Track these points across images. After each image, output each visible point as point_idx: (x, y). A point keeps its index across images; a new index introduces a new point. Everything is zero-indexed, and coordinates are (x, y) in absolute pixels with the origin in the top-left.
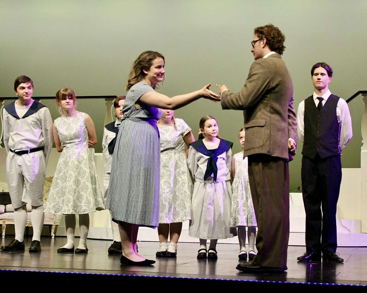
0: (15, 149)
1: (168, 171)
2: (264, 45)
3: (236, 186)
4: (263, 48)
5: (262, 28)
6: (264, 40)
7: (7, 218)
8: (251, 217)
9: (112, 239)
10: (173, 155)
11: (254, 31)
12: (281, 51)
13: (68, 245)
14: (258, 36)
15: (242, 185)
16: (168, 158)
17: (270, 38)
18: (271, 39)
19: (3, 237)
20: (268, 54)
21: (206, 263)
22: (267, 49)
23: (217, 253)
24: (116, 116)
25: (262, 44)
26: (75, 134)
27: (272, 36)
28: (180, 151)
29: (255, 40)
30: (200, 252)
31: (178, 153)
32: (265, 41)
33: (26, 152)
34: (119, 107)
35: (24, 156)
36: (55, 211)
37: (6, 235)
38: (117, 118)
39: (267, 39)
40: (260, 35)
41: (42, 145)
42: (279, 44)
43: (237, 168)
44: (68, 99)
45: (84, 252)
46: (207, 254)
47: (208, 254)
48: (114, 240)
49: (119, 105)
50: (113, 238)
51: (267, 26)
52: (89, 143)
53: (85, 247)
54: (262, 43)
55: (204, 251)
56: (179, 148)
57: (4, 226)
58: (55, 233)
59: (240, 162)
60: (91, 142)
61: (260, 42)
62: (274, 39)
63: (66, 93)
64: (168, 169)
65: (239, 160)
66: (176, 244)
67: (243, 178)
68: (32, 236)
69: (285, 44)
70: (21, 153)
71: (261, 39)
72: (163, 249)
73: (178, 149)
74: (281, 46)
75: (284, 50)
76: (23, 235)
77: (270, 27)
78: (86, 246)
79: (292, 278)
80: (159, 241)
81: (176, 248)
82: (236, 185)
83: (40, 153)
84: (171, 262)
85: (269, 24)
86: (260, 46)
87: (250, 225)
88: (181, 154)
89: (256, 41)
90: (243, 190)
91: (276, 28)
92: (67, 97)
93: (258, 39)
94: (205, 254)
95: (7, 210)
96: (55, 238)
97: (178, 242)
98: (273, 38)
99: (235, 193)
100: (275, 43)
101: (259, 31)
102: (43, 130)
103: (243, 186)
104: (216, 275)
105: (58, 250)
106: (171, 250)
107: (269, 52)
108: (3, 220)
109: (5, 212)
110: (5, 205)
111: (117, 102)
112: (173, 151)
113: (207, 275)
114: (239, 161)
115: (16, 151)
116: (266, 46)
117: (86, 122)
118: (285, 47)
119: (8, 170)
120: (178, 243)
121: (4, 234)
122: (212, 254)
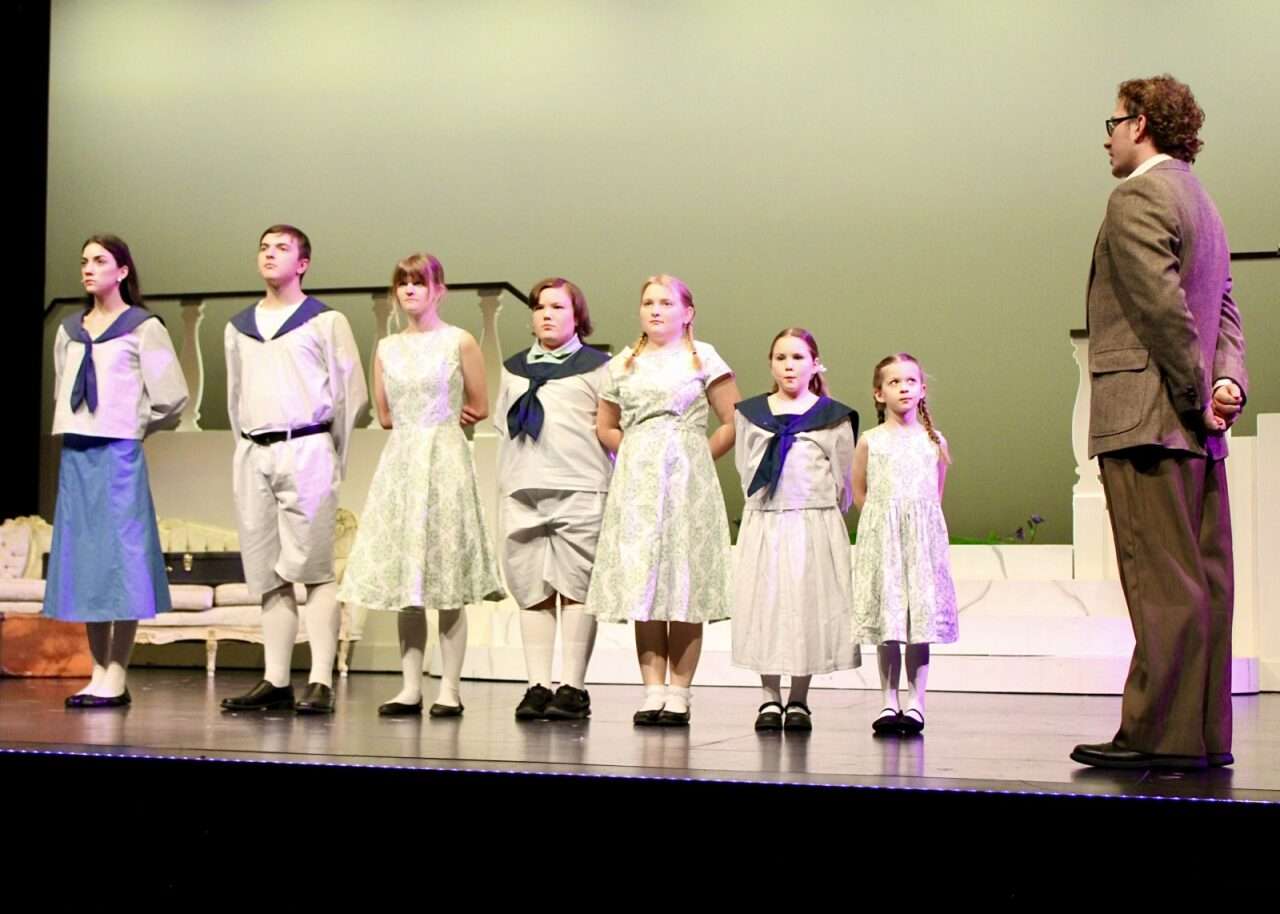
0: (252, 429)
1: (650, 476)
2: (1138, 134)
3: (873, 526)
4: (1138, 141)
5: (1140, 84)
6: (1141, 119)
7: (220, 622)
8: (919, 618)
9: (525, 679)
10: (669, 432)
11: (1119, 90)
12: (1187, 154)
13: (405, 697)
14: (1127, 108)
15: (891, 526)
16: (655, 443)
17: (1159, 117)
18: (1160, 120)
19: (211, 674)
20: (1150, 161)
21: (780, 740)
22: (1146, 147)
23: (809, 713)
24: (534, 334)
25: (1134, 130)
26: (426, 381)
27: (1165, 112)
28: (691, 428)
29: (1118, 115)
30: (765, 711)
31: (683, 431)
32: (1143, 123)
33: (280, 436)
34: (541, 307)
35: (276, 446)
36: (363, 597)
37: (218, 670)
38: (537, 340)
39: (1149, 119)
40: (1133, 104)
41: (324, 418)
42: (1183, 136)
43: (873, 474)
44: (410, 285)
45: (452, 714)
46: (784, 716)
47: (786, 719)
48: (533, 684)
49: (541, 302)
50: (529, 675)
51: (1156, 81)
52: (464, 411)
53: (455, 699)
54: (1134, 127)
55: (774, 709)
56: (688, 418)
57: (212, 644)
58: (348, 662)
59: (883, 456)
60: (472, 411)
61: (1129, 123)
62: (1170, 122)
63: (408, 269)
64: (651, 471)
65: (882, 452)
66: (687, 690)
67: (892, 503)
68: (307, 671)
69: (1201, 135)
70: (265, 439)
71: (1132, 117)
72: (652, 704)
73: (685, 421)
74: (1188, 141)
75: (1197, 152)
76: (288, 669)
77: (1166, 84)
78: (458, 699)
79: (1023, 782)
80: (642, 682)
81: (687, 699)
82: (870, 524)
83: (321, 440)
84: (673, 740)
85: (1165, 74)
86: (1127, 137)
87: (917, 639)
88: (692, 435)
89: (1120, 121)
90: (892, 539)
91: (1182, 86)
92: (409, 278)
93: (1125, 115)
94: (777, 717)
95: (219, 600)
96: (348, 677)
97: (693, 683)
98: (1165, 118)
99: (867, 546)
100: (1170, 132)
101: (1132, 93)
102: (332, 374)
103: (894, 528)
104: (810, 774)
105: (381, 708)
106: (675, 707)
107: (1151, 157)
108: (209, 629)
109: (215, 605)
110: (214, 586)
111: (536, 295)
112: (672, 422)
113: (784, 776)
114: (879, 454)
115: (253, 434)
116: (1146, 138)
117: (463, 352)
118: (1202, 143)
119: (235, 489)
120: (692, 688)
121: (211, 665)
122: (795, 718)
